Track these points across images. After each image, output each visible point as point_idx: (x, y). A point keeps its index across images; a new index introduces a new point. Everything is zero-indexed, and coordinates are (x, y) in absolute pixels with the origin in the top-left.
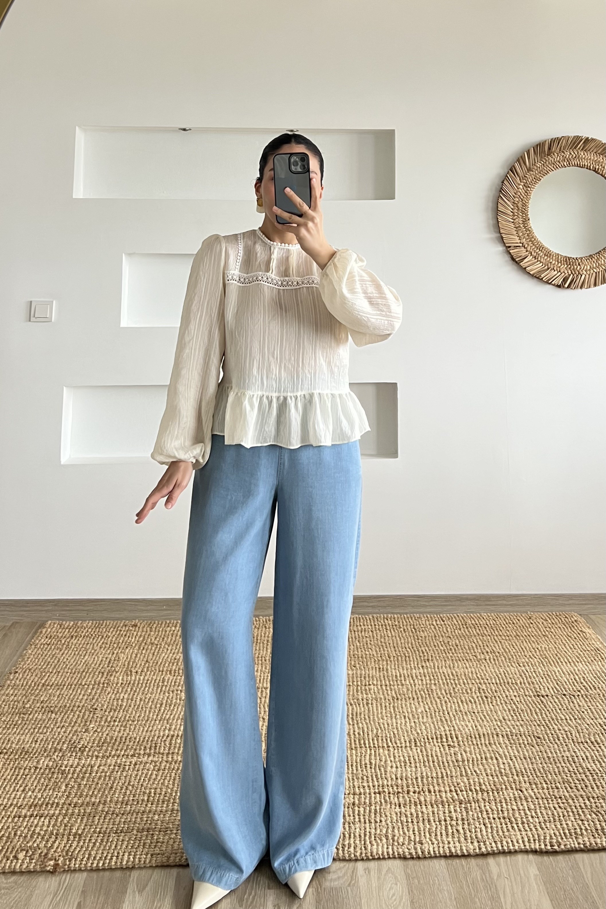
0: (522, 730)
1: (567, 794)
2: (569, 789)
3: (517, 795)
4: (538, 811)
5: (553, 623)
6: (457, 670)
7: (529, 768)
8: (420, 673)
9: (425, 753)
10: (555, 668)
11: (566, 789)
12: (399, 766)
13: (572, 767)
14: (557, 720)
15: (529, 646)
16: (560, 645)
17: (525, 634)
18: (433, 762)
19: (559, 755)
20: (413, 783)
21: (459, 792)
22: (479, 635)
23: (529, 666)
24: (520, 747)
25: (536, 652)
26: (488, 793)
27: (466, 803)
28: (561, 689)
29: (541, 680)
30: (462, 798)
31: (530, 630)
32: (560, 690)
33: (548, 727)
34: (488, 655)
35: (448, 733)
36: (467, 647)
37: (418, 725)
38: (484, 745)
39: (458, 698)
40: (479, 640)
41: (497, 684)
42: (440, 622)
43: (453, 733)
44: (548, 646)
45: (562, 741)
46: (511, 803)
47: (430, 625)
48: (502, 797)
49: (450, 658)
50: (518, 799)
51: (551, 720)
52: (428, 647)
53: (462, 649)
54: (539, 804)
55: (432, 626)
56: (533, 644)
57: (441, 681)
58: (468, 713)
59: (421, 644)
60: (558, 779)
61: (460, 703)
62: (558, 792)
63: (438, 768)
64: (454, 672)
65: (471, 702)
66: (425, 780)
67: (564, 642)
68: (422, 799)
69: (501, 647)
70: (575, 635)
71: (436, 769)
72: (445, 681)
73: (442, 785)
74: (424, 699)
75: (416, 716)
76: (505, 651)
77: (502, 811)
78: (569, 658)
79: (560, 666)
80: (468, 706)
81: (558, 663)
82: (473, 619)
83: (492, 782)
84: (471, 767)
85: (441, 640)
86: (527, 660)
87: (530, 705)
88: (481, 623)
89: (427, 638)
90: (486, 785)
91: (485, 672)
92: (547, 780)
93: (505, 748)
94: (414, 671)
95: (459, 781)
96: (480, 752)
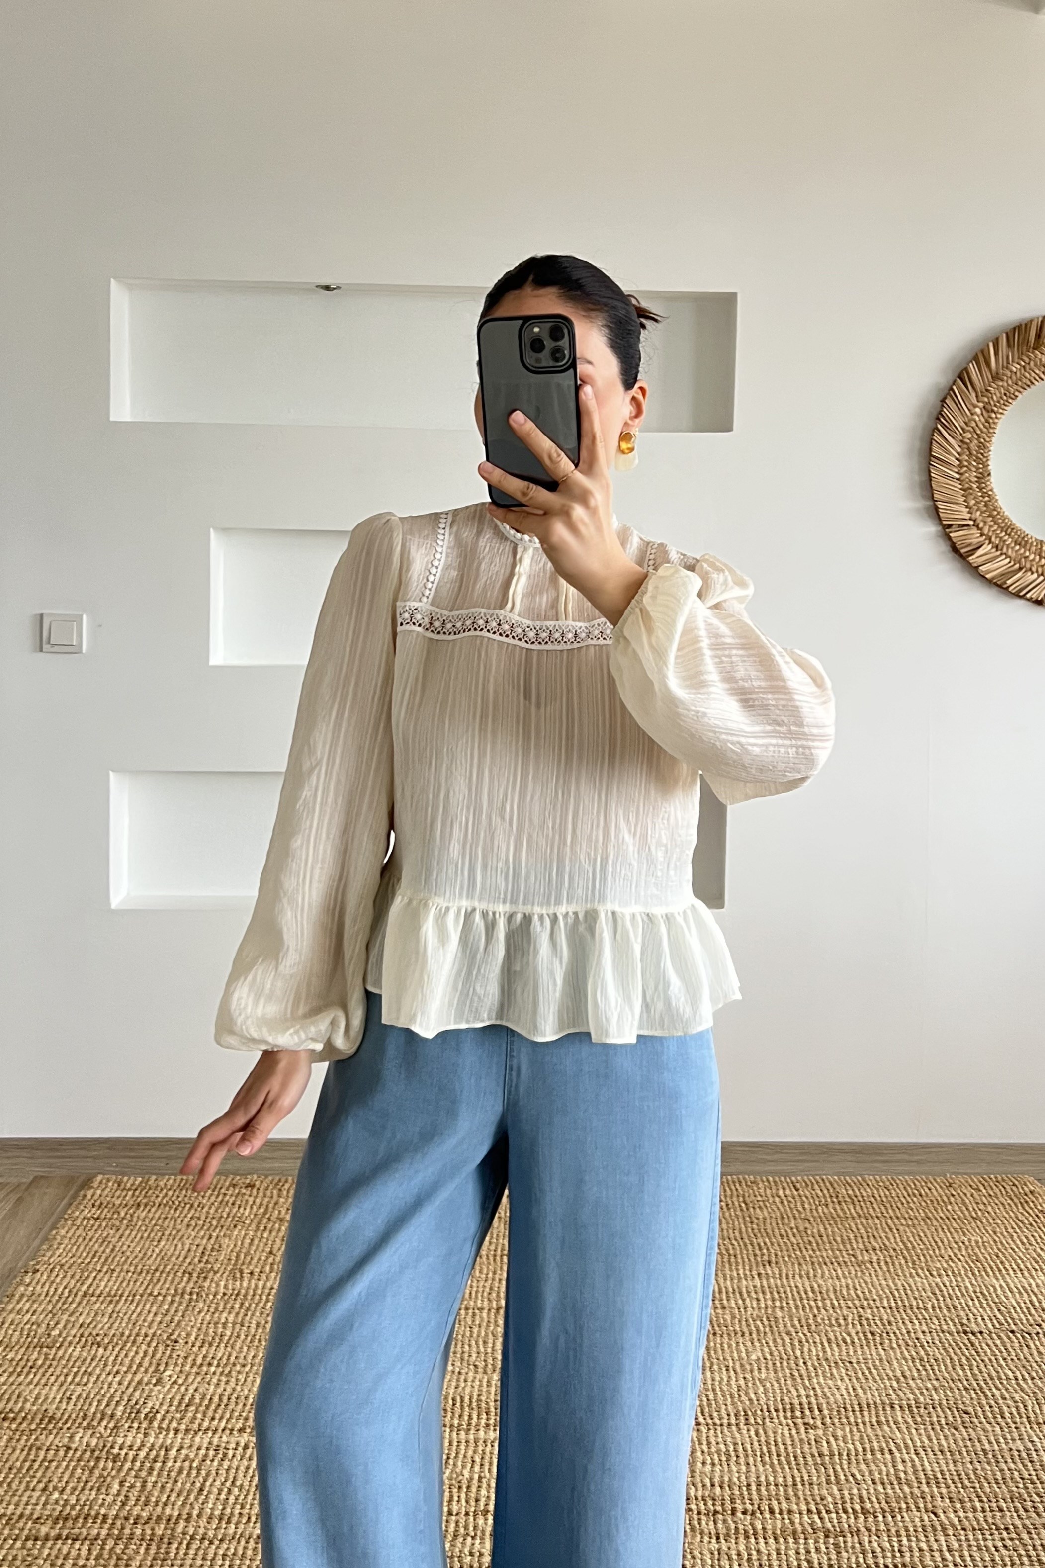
0: (935, 1397)
1: (1018, 1523)
2: (1022, 1512)
3: (927, 1523)
4: (966, 1553)
5: (990, 1195)
6: (821, 1282)
7: (949, 1470)
8: (755, 1286)
9: (763, 1439)
10: (994, 1281)
11: (1017, 1511)
12: (717, 1461)
13: (1027, 1470)
14: (1000, 1378)
15: (947, 1238)
16: (1004, 1237)
17: (942, 1215)
18: (778, 1455)
19: (1004, 1446)
20: (741, 1495)
21: (824, 1513)
22: (859, 1216)
23: (947, 1275)
24: (933, 1429)
25: (960, 1249)
26: (876, 1517)
27: (836, 1537)
28: (1005, 1320)
29: (971, 1303)
30: (829, 1525)
31: (949, 1207)
32: (1003, 1322)
33: (984, 1392)
34: (876, 1254)
35: (804, 1400)
36: (839, 1239)
37: (750, 1385)
38: (868, 1424)
39: (823, 1335)
40: (860, 1227)
41: (891, 1308)
42: (791, 1190)
43: (813, 1400)
44: (982, 1238)
45: (1009, 1421)
46: (917, 1537)
47: (773, 1196)
48: (901, 1524)
49: (808, 1259)
50: (929, 1529)
51: (988, 1379)
52: (770, 1239)
53: (830, 1243)
54: (968, 1540)
55: (777, 1199)
56: (955, 1235)
57: (791, 1302)
58: (840, 1362)
59: (756, 1231)
60: (1003, 1494)
61: (826, 1344)
62: (1002, 1517)
63: (787, 1467)
64: (816, 1286)
65: (845, 1342)
66: (763, 1489)
67: (1010, 1230)
68: (759, 1527)
69: (898, 1240)
70: (1030, 1219)
71: (783, 1468)
72: (799, 1302)
73: (794, 1499)
74: (762, 1335)
75: (748, 1367)
76: (906, 1247)
77: (899, 1551)
78: (1019, 1262)
79: (1003, 1276)
80: (840, 1351)
81: (1000, 1270)
82: (850, 1186)
83: (882, 1497)
84: (845, 1466)
85: (793, 1225)
86: (945, 1265)
87: (950, 1350)
88: (864, 1194)
89: (768, 1221)
90: (871, 1502)
91: (870, 1286)
92: (982, 1495)
93: (905, 1430)
94: (744, 1282)
95: (825, 1492)
96: (861, 1437)
